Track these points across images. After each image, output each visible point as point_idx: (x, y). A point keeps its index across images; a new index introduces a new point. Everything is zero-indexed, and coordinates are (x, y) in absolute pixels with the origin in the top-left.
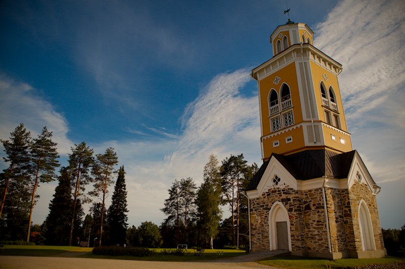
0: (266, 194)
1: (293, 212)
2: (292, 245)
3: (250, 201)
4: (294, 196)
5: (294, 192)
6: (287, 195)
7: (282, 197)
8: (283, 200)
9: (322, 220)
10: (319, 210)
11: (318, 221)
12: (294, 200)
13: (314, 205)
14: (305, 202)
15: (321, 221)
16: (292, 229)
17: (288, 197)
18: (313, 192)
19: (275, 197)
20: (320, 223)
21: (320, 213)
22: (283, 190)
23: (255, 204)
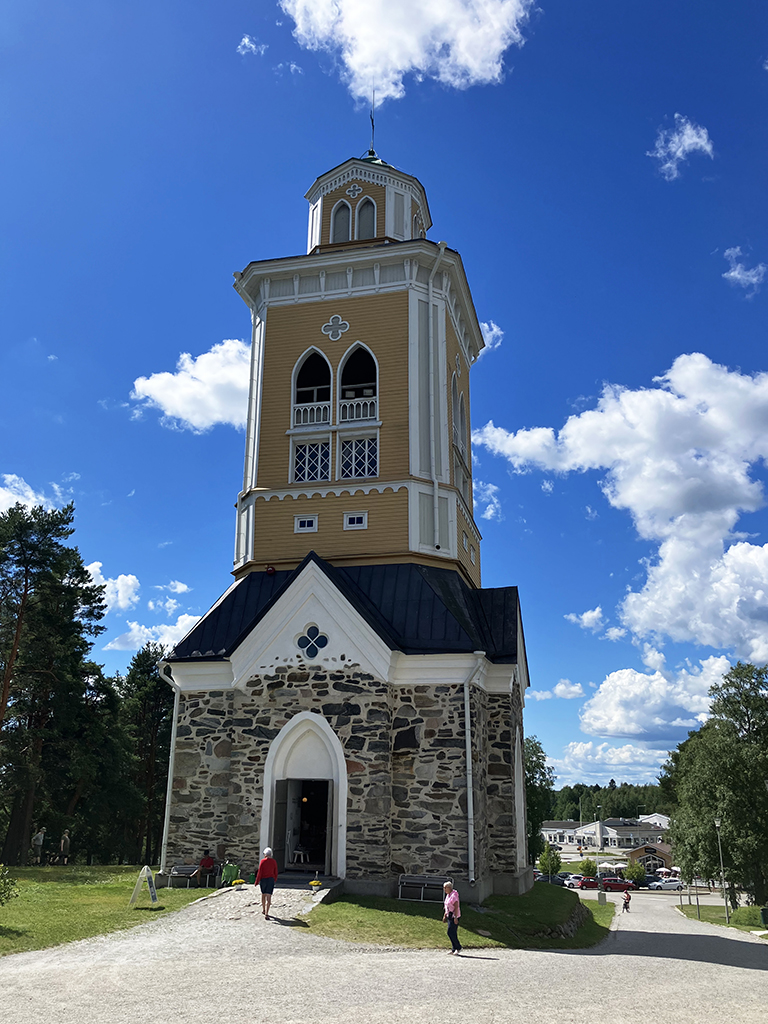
0: (265, 683)
1: (365, 752)
2: (348, 857)
4: (376, 699)
5: (374, 688)
6: (350, 694)
7: (326, 700)
8: (328, 711)
9: (450, 783)
10: (444, 750)
11: (436, 785)
12: (371, 712)
13: (430, 734)
14: (399, 723)
15: (446, 786)
16: (355, 806)
17: (353, 702)
18: (431, 694)
19: (299, 697)
20: (445, 791)
21: (446, 760)
22: (333, 677)
23: (200, 711)
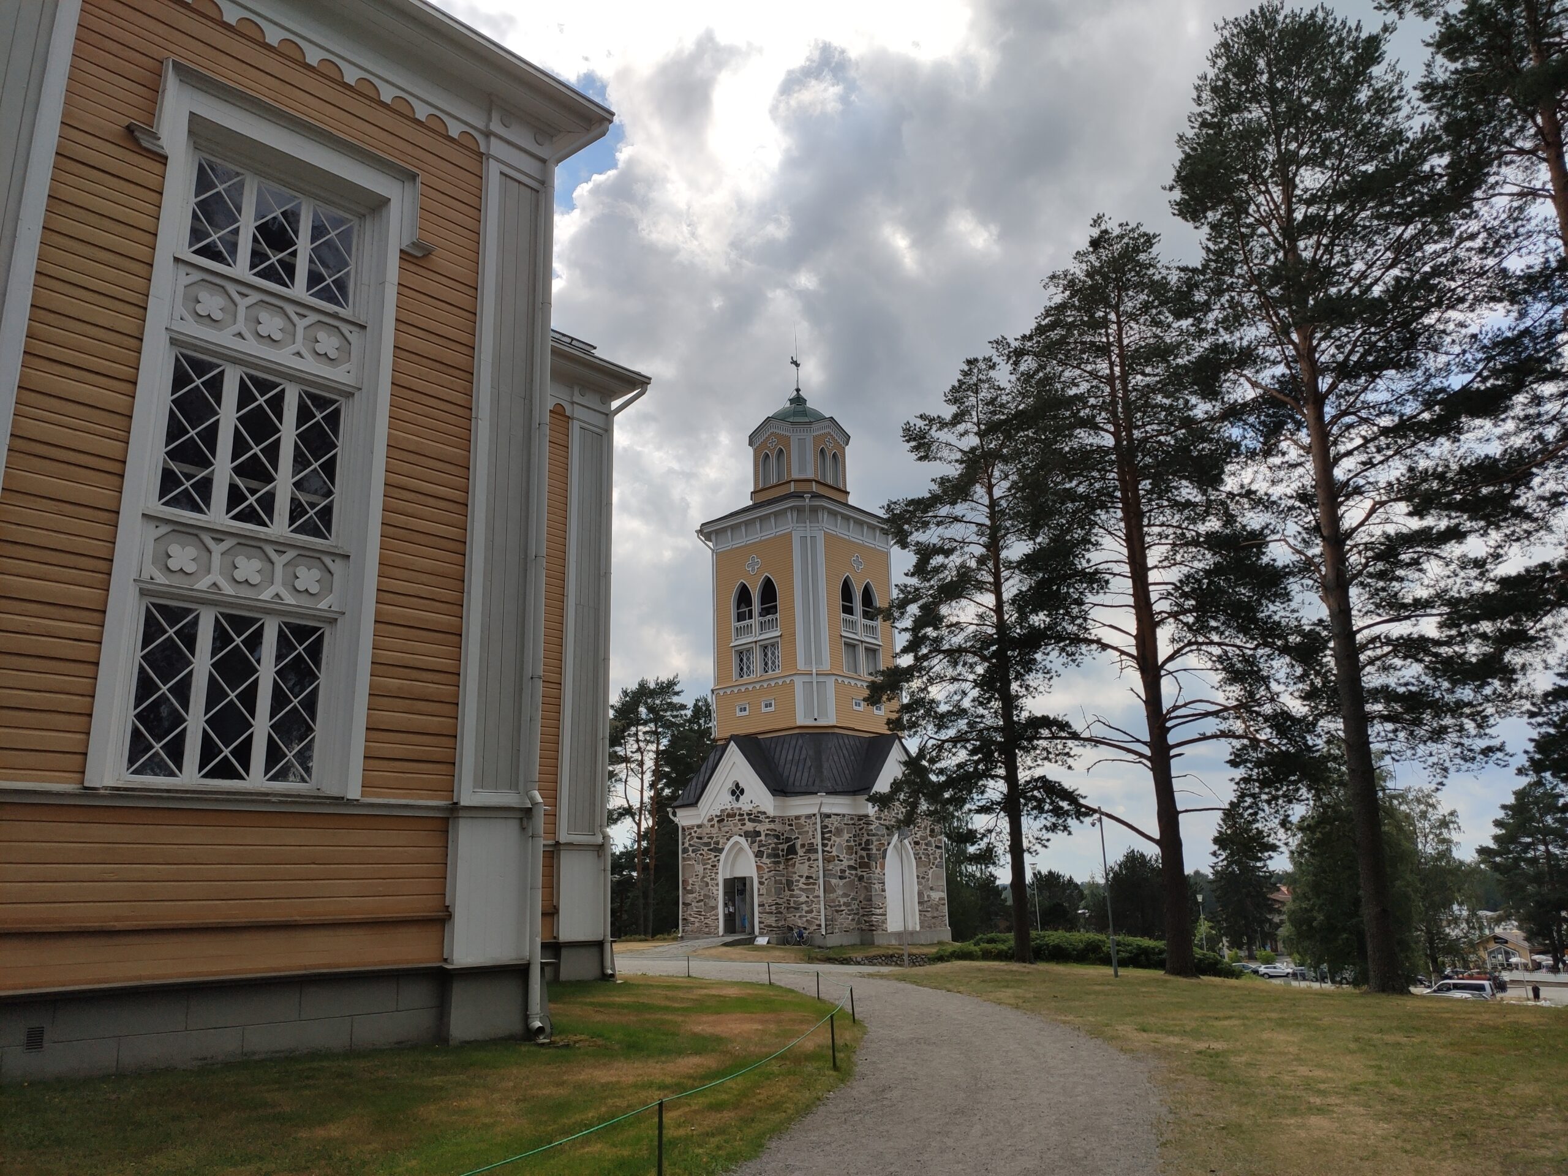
0: (716, 819)
1: (765, 860)
3: (683, 829)
4: (768, 826)
5: (767, 820)
6: (756, 824)
7: (745, 828)
8: (747, 835)
9: (814, 875)
10: (810, 855)
11: (808, 878)
12: (767, 835)
13: (803, 846)
14: (788, 840)
15: (811, 877)
16: (762, 892)
17: (757, 829)
18: (802, 821)
19: (732, 827)
20: (811, 881)
21: (811, 862)
22: (748, 814)
23: (692, 838)
